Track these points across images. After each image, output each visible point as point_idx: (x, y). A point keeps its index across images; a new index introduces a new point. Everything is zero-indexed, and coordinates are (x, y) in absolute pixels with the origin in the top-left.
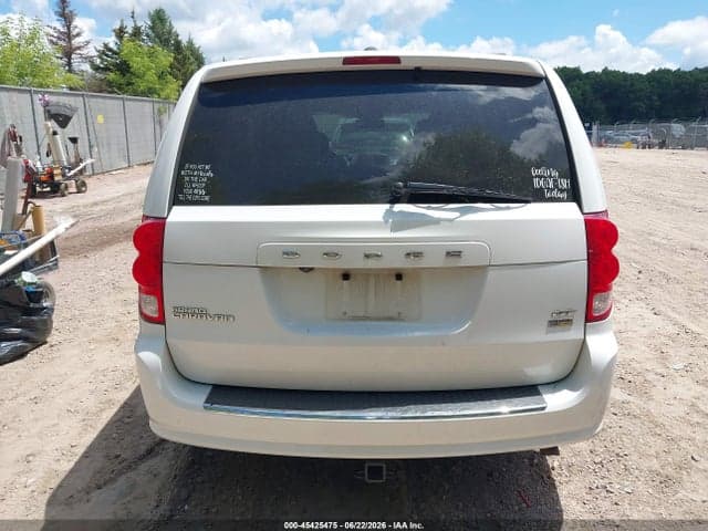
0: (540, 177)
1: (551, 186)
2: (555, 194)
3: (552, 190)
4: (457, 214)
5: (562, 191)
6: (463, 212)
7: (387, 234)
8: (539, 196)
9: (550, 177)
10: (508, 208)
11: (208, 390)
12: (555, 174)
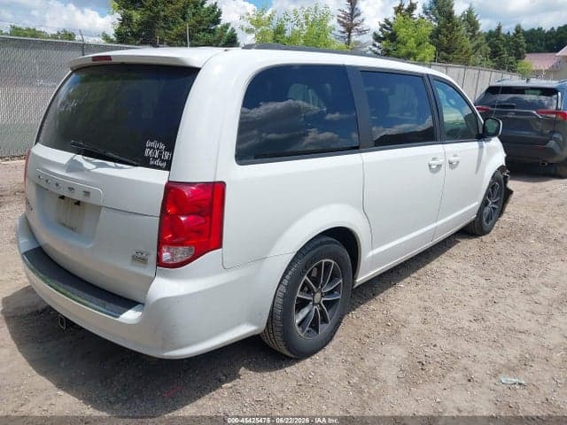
0: (150, 148)
1: (156, 156)
2: (157, 163)
3: (156, 159)
4: (95, 167)
5: (163, 161)
6: (99, 165)
7: (63, 173)
8: (145, 163)
9: (158, 149)
10: (121, 168)
11: (37, 246)
12: (162, 147)
